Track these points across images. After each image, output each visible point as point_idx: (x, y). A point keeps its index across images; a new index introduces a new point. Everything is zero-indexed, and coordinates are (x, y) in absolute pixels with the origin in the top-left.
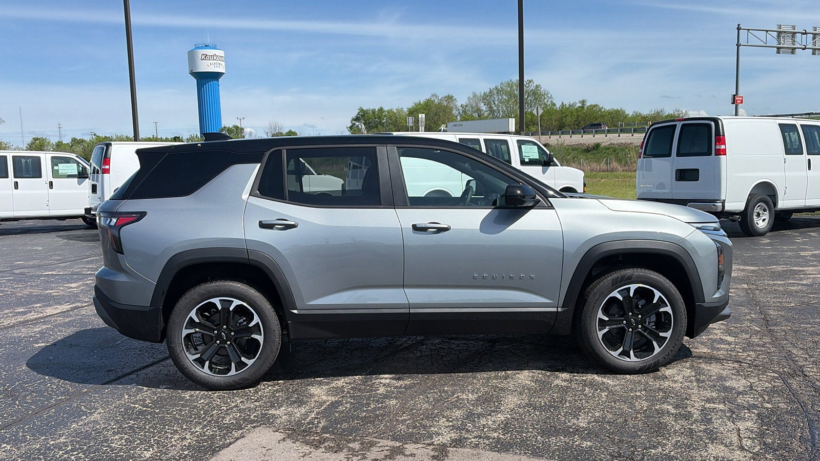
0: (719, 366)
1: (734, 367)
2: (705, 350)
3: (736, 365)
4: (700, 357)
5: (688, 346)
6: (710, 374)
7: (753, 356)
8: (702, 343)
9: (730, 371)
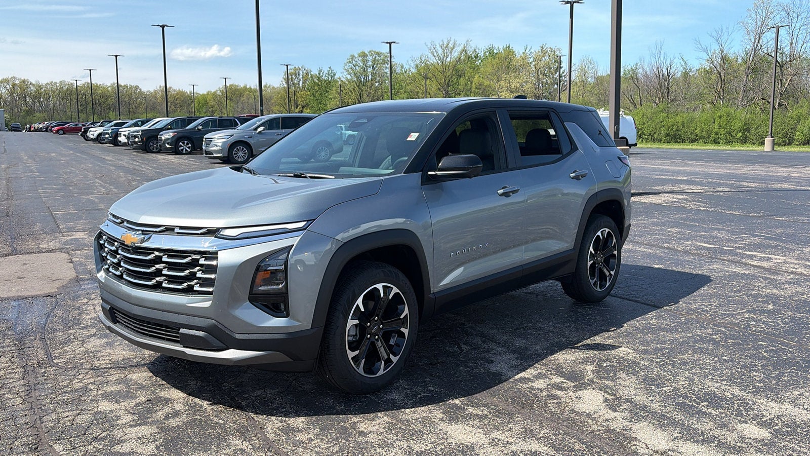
0: (114, 358)
1: (99, 360)
2: (134, 376)
3: (97, 363)
4: (137, 365)
5: (158, 379)
6: (122, 346)
7: (77, 381)
8: (142, 387)
9: (103, 354)
